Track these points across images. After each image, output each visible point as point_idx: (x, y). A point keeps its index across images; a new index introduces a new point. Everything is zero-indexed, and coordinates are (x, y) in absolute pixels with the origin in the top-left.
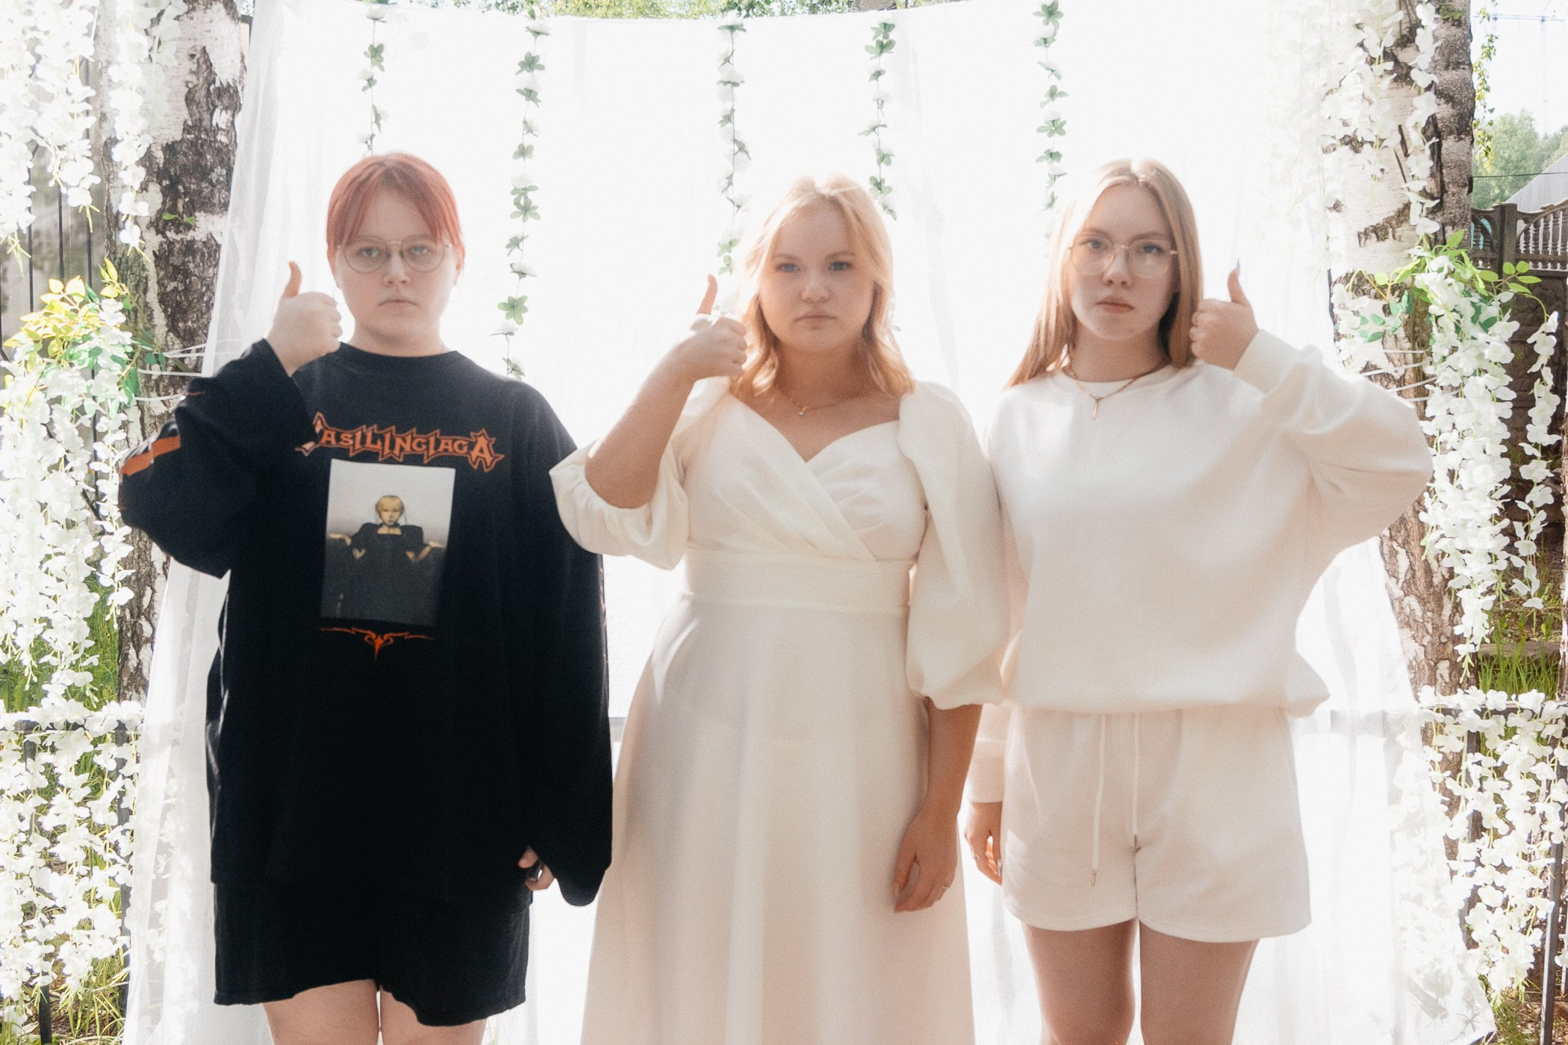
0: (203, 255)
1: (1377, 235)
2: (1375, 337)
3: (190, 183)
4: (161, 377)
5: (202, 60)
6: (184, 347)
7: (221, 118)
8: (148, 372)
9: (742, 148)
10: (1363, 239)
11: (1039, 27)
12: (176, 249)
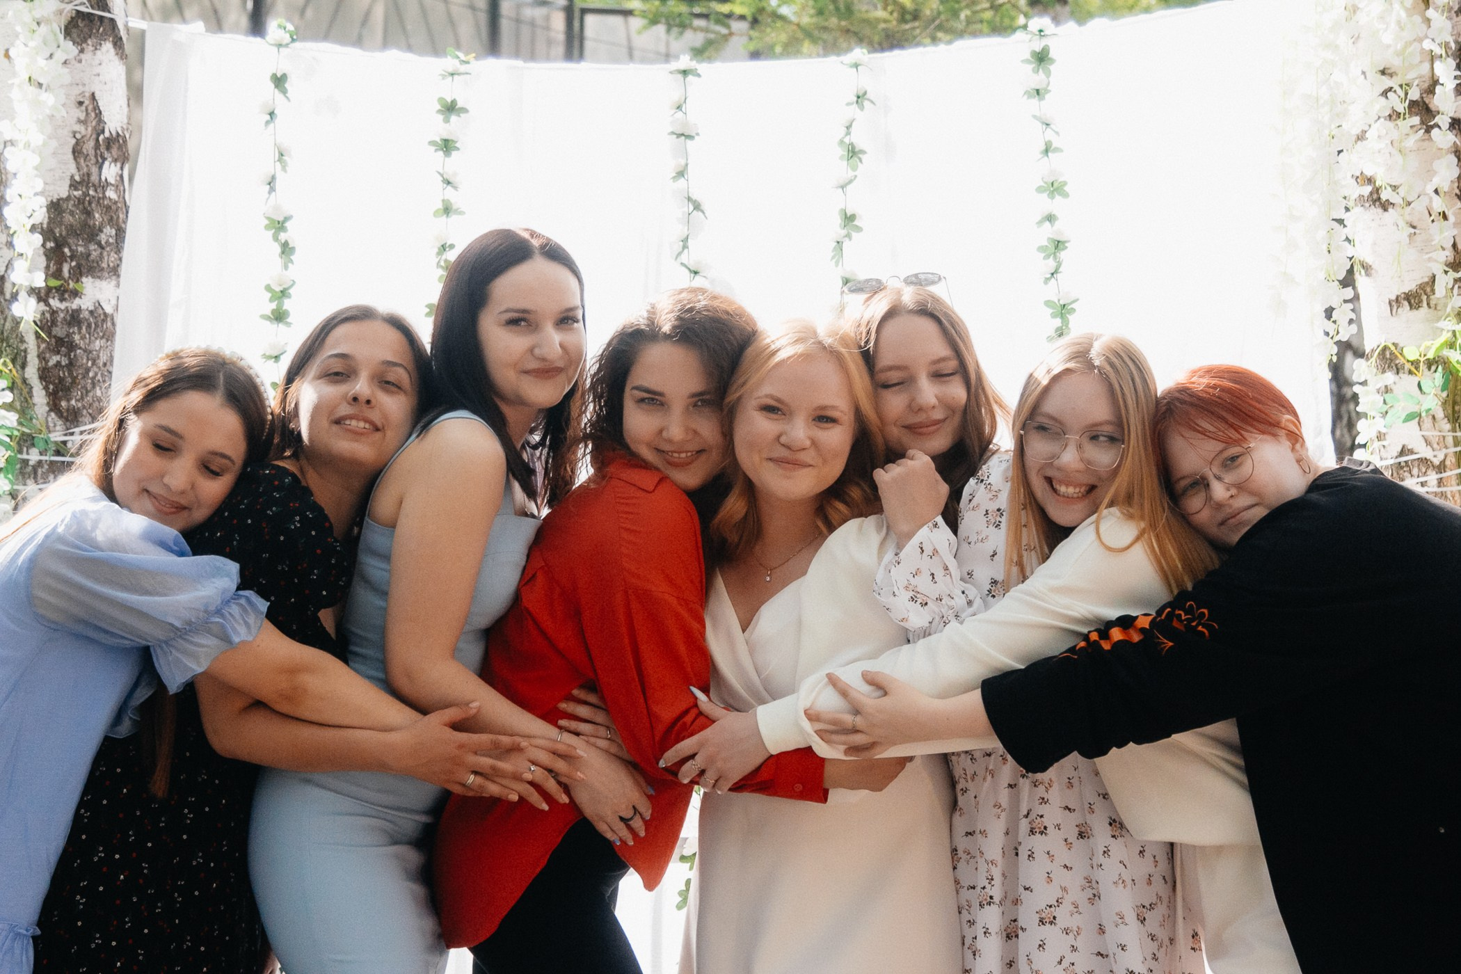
0: (89, 326)
1: (1410, 303)
2: (1409, 418)
3: (77, 245)
4: (40, 463)
5: (91, 107)
6: (68, 429)
7: (110, 172)
8: (25, 456)
9: (697, 207)
10: (1395, 307)
11: (1030, 77)
12: (59, 319)
